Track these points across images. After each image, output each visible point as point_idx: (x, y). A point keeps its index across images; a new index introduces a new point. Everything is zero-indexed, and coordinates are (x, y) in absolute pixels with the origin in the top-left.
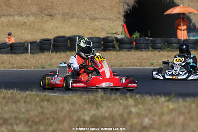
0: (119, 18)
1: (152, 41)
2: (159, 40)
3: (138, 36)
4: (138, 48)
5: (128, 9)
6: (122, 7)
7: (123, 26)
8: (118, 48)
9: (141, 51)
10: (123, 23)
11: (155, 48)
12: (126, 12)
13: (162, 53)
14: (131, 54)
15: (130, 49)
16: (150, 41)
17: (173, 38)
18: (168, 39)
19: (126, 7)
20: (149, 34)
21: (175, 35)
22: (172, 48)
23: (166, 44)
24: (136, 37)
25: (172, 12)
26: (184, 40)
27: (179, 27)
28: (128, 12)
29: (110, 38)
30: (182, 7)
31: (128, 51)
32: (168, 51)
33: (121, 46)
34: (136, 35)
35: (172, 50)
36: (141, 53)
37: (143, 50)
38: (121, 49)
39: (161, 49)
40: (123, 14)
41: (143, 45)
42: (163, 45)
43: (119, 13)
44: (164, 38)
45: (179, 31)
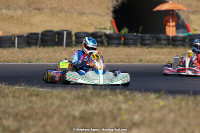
0: (108, 13)
1: (140, 37)
2: (147, 36)
3: (127, 32)
4: (126, 44)
5: (117, 5)
6: (111, 2)
7: (112, 22)
8: (106, 44)
9: (129, 47)
10: (112, 19)
11: (143, 44)
12: (115, 8)
13: (150, 49)
14: (119, 50)
15: (118, 45)
16: (138, 37)
17: (161, 35)
18: (157, 35)
19: (115, 2)
20: (140, 31)
21: (164, 32)
22: (161, 45)
23: (155, 40)
24: (125, 33)
25: (162, 8)
26: (173, 37)
27: (168, 24)
28: (117, 8)
29: (99, 34)
30: (171, 4)
31: (117, 47)
32: (157, 48)
33: (109, 42)
34: (125, 31)
35: (160, 46)
36: (129, 48)
37: (131, 46)
38: (109, 44)
39: (150, 45)
40: (112, 9)
41: (132, 41)
42: (152, 41)
43: (108, 8)
44: (153, 35)
45: (167, 28)
